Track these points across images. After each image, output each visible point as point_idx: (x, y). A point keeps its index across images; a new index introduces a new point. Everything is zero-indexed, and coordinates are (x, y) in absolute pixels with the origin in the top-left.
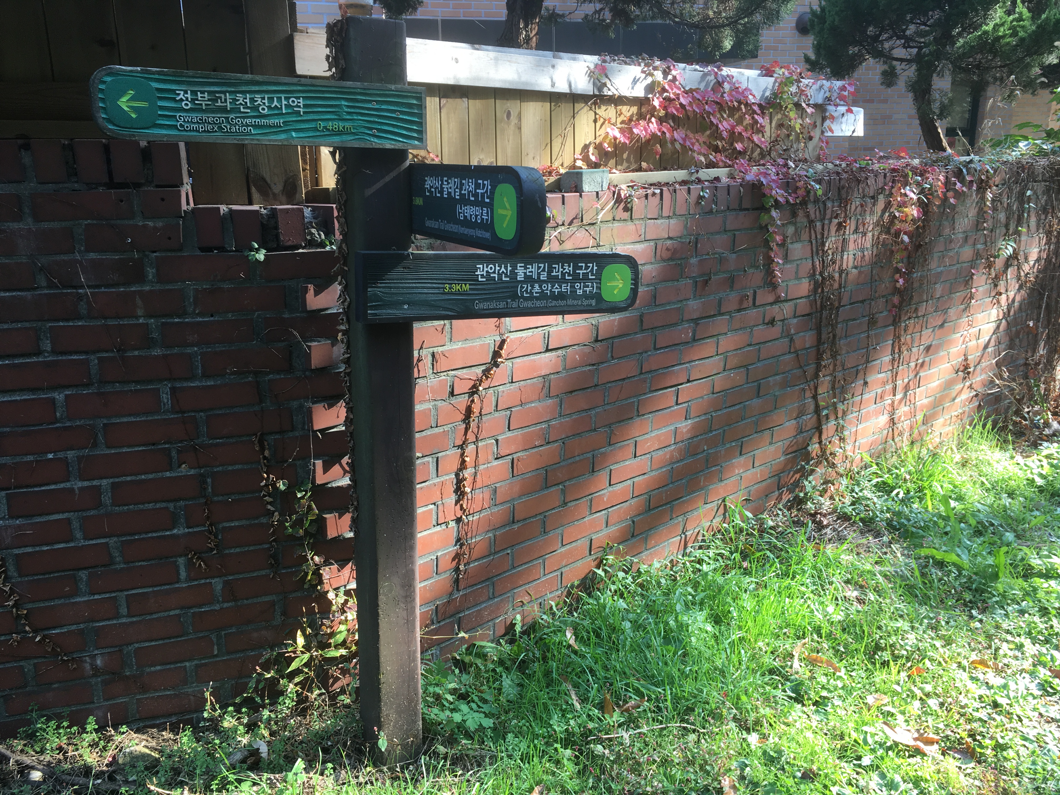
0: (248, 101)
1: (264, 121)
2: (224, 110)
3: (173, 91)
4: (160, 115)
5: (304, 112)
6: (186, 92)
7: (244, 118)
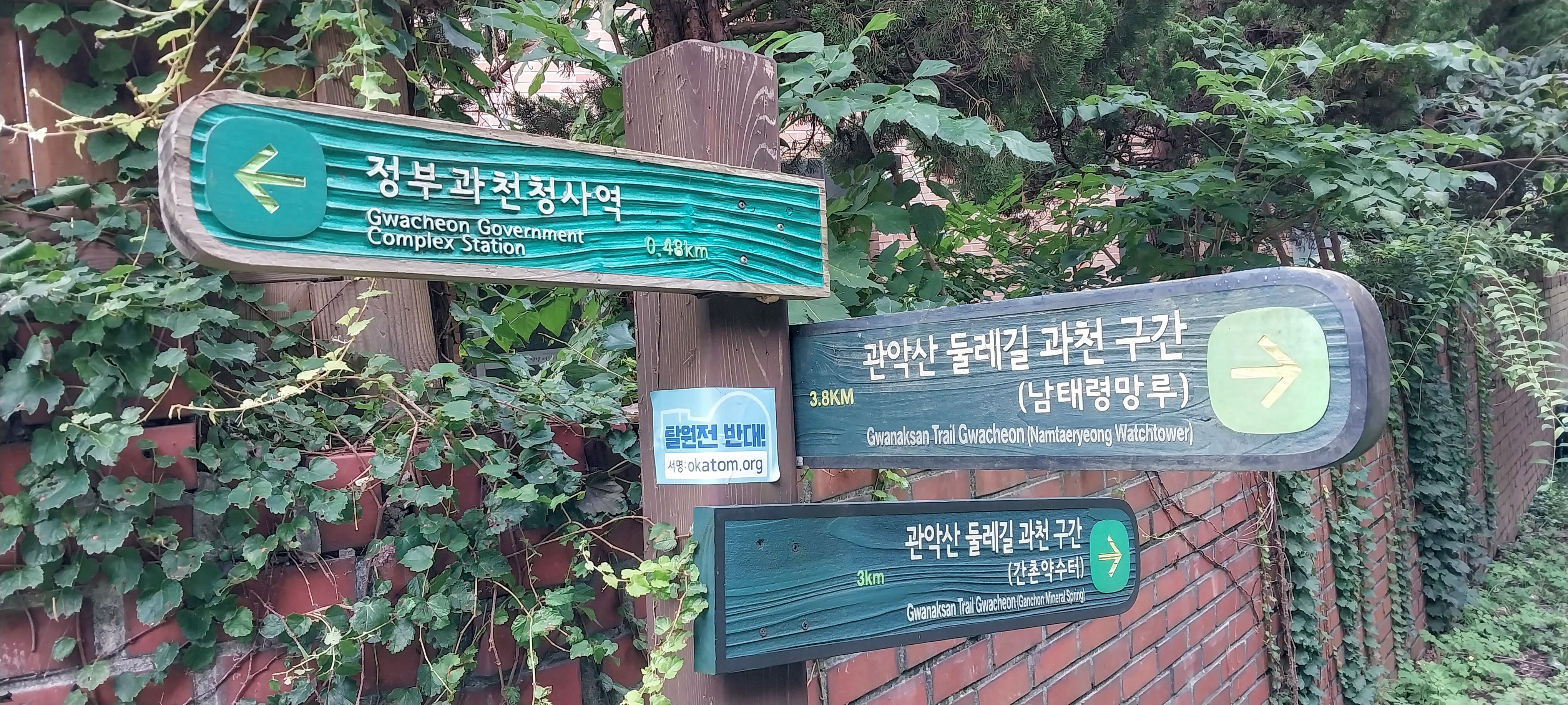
0: (516, 186)
1: (545, 232)
2: (466, 203)
3: (361, 155)
4: (329, 211)
5: (623, 217)
6: (388, 159)
7: (507, 222)
